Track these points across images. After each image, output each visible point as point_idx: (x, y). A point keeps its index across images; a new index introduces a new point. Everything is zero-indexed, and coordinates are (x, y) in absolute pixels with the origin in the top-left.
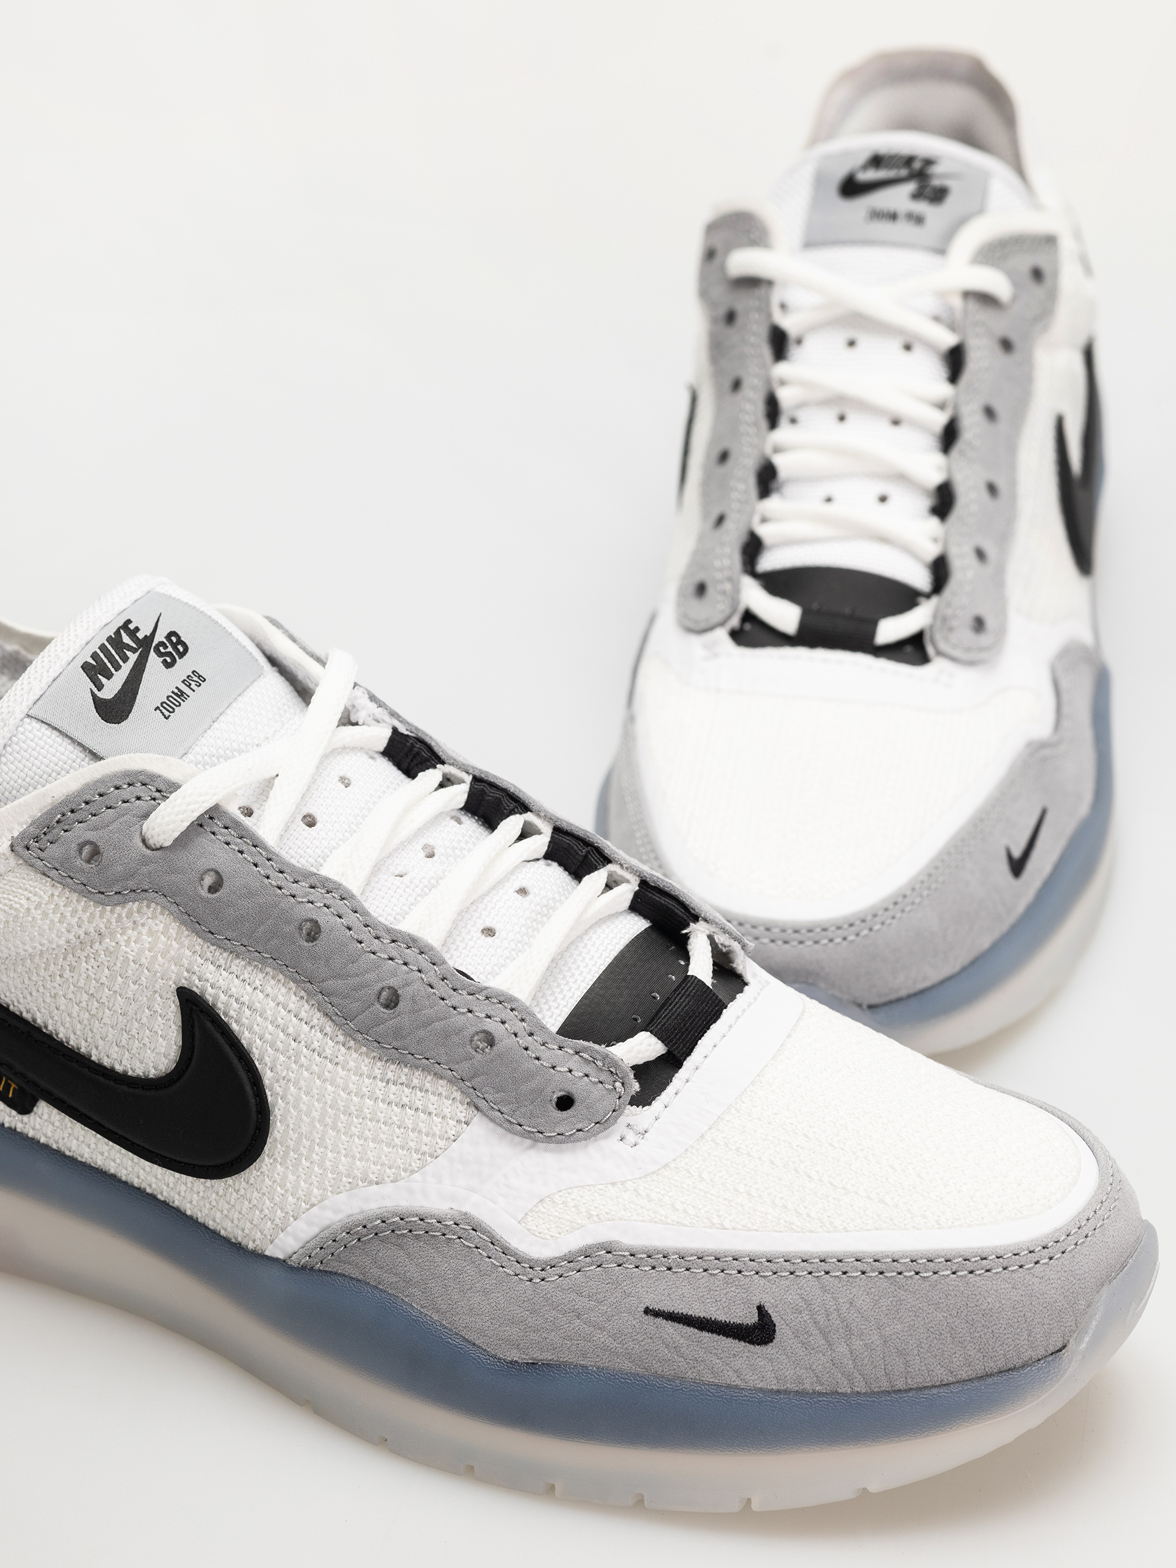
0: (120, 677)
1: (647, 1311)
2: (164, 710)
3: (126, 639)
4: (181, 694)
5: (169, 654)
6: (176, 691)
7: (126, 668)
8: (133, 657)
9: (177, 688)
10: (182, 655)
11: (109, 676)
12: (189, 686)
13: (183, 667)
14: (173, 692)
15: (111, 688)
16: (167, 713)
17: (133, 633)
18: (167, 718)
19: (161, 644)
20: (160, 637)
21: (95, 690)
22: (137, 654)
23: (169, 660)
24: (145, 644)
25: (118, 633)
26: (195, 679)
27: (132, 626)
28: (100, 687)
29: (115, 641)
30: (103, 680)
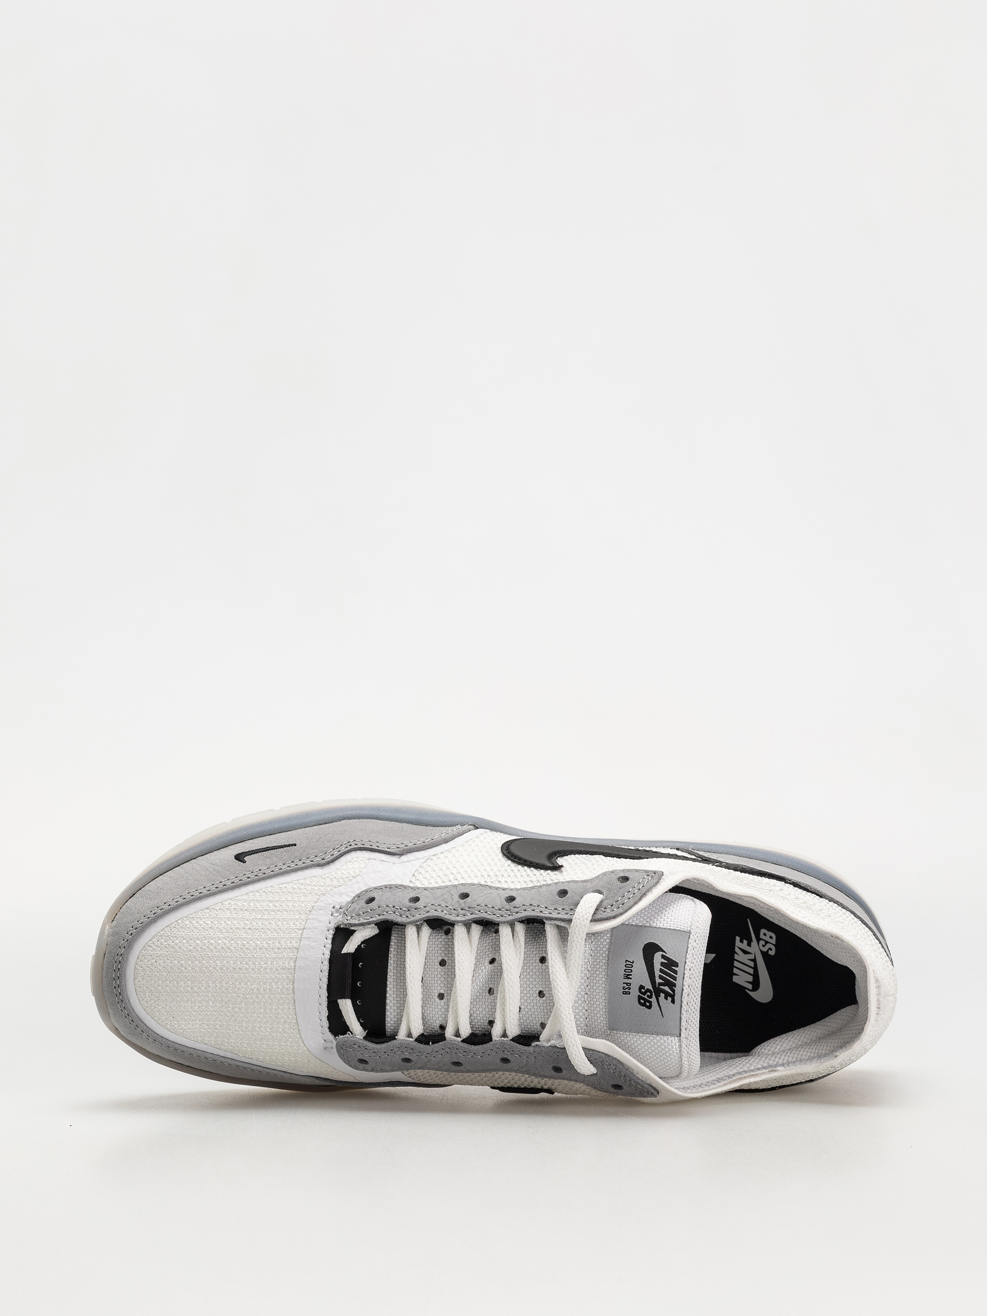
0: (657, 967)
1: (295, 845)
2: (629, 963)
3: (666, 988)
4: (627, 977)
5: (644, 994)
6: (630, 977)
7: (657, 973)
8: (658, 980)
9: (631, 978)
10: (640, 998)
11: (662, 964)
12: (627, 984)
13: (635, 992)
14: (631, 975)
15: (658, 959)
16: (628, 963)
17: (667, 995)
18: (626, 961)
19: (650, 997)
20: (653, 1000)
21: (664, 954)
22: (657, 983)
23: (643, 990)
24: (657, 991)
25: (673, 991)
26: (627, 990)
27: (670, 999)
28: (663, 957)
29: (672, 986)
30: (663, 961)
